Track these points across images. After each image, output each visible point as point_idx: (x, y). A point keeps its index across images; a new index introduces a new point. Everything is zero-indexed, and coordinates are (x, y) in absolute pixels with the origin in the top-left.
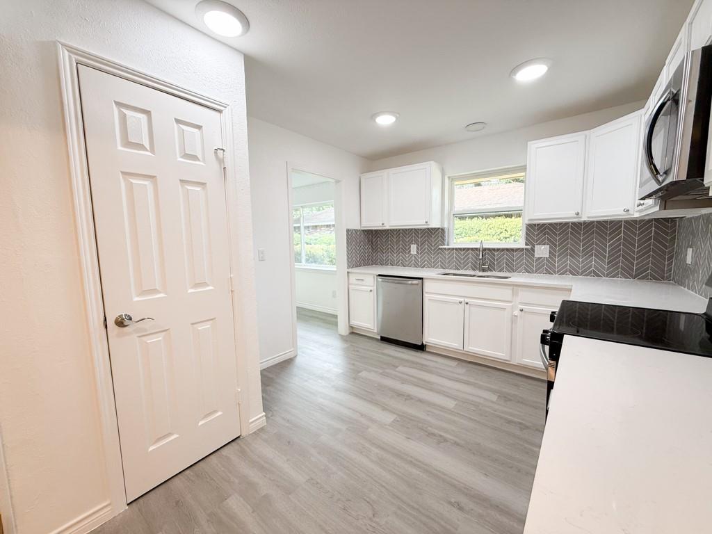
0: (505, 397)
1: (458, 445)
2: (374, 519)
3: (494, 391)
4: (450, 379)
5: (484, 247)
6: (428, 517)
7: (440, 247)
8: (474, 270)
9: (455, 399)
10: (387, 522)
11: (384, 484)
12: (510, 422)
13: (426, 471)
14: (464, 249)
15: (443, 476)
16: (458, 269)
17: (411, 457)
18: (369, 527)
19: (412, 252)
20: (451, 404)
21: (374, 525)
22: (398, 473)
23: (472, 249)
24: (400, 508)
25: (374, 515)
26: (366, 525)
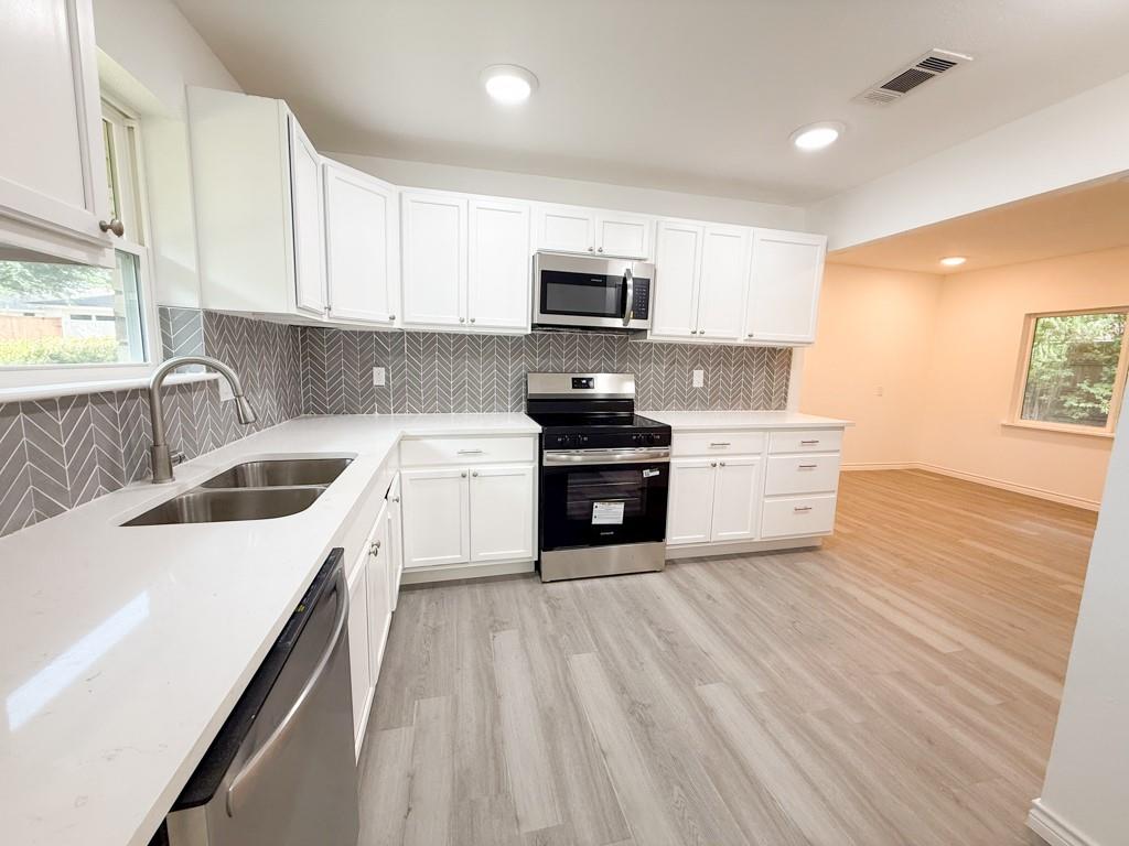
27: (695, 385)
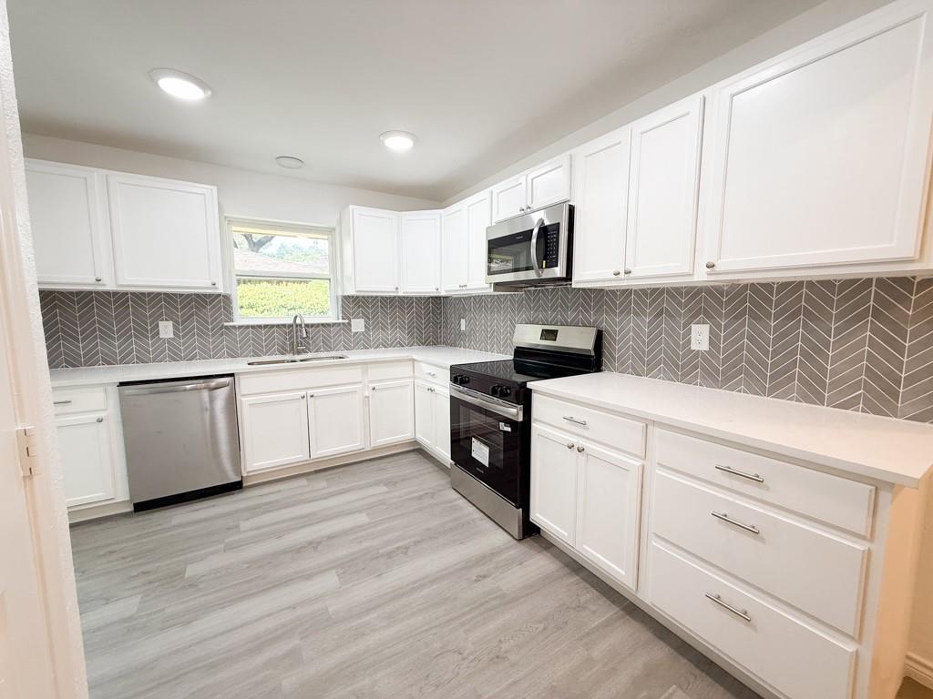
0: (390, 483)
1: (419, 542)
2: (465, 654)
3: (377, 484)
4: (325, 498)
5: (307, 322)
6: (482, 604)
7: (226, 324)
8: (283, 354)
9: (359, 511)
10: (474, 644)
11: (426, 628)
12: (420, 498)
13: (433, 581)
14: (266, 326)
15: (446, 572)
16: (259, 355)
17: (408, 585)
18: (472, 664)
19: (162, 335)
20: (362, 518)
21: (472, 657)
22: (420, 607)
23: (278, 326)
24: (463, 624)
25: (460, 654)
26: (468, 667)
27: (694, 346)
